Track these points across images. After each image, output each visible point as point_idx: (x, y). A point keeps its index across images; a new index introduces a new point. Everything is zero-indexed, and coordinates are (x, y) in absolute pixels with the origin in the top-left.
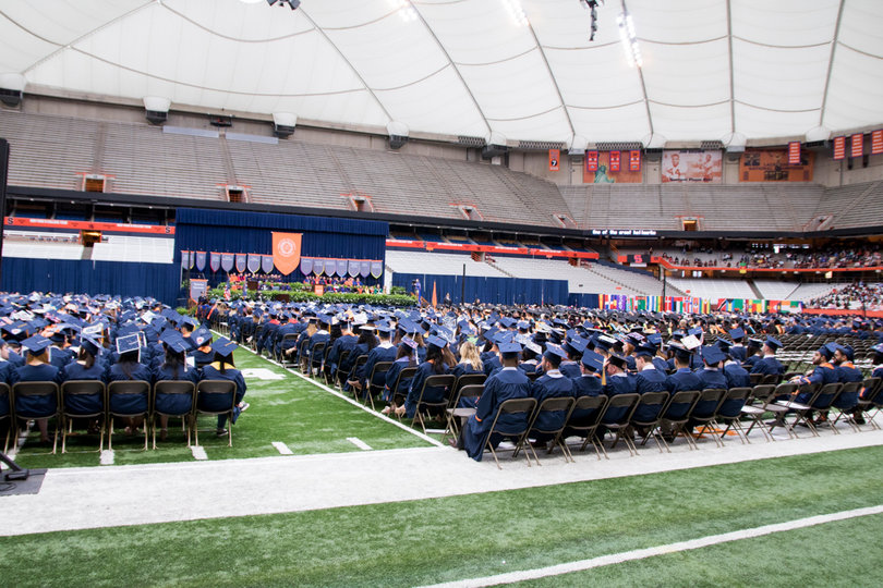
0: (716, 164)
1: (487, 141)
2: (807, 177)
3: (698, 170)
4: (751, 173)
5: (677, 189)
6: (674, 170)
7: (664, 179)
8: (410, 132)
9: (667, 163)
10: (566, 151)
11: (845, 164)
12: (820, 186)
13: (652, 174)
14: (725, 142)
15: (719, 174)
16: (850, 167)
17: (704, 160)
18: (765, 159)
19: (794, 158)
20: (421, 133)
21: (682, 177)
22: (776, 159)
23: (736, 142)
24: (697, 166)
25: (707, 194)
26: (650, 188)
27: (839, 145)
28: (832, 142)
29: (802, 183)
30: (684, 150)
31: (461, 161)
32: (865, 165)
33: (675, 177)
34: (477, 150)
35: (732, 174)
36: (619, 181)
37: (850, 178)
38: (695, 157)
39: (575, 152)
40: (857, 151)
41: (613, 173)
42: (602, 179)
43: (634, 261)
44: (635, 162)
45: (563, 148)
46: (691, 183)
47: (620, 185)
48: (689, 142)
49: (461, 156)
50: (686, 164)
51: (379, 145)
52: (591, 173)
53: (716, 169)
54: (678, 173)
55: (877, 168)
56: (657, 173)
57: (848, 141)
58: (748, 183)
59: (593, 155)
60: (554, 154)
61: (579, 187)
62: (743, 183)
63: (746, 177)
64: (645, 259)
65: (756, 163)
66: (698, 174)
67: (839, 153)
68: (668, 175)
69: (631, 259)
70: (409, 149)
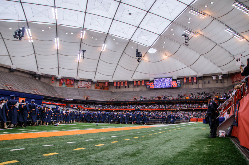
0: (90, 84)
1: (37, 73)
2: (108, 89)
3: (86, 86)
4: (97, 87)
5: (82, 89)
6: (81, 85)
7: (78, 87)
8: (17, 68)
9: (79, 83)
10: (56, 78)
11: (116, 87)
12: (111, 91)
13: (76, 86)
14: (93, 80)
15: (91, 87)
16: (117, 88)
17: (88, 83)
18: (100, 84)
19: (106, 85)
20: (20, 69)
21: (83, 87)
22: (102, 85)
23: (95, 80)
24: (86, 85)
25: (88, 91)
26: (75, 89)
27: (115, 83)
28: (114, 82)
29: (107, 90)
30: (83, 81)
31: (28, 77)
32: (119, 88)
33: (81, 87)
34: (33, 75)
35: (93, 87)
36: (68, 86)
37: (117, 90)
38: (86, 83)
39: (59, 79)
40: (118, 85)
41: (67, 84)
42: (64, 86)
43: (74, 107)
44: (72, 82)
45: (55, 77)
46: (85, 88)
47: (68, 87)
48: (85, 79)
49: (28, 76)
50: (83, 84)
51: (7, 70)
52: (61, 84)
53: (90, 86)
54: (82, 86)
55: (122, 89)
56: (77, 85)
57: (117, 83)
58: (97, 90)
59: (62, 80)
60: (53, 78)
61: (58, 87)
62: (95, 89)
63: (96, 88)
64: (77, 106)
65: (98, 85)
66: (86, 87)
67: (115, 85)
68: (79, 86)
69: (74, 106)
70: (15, 73)
